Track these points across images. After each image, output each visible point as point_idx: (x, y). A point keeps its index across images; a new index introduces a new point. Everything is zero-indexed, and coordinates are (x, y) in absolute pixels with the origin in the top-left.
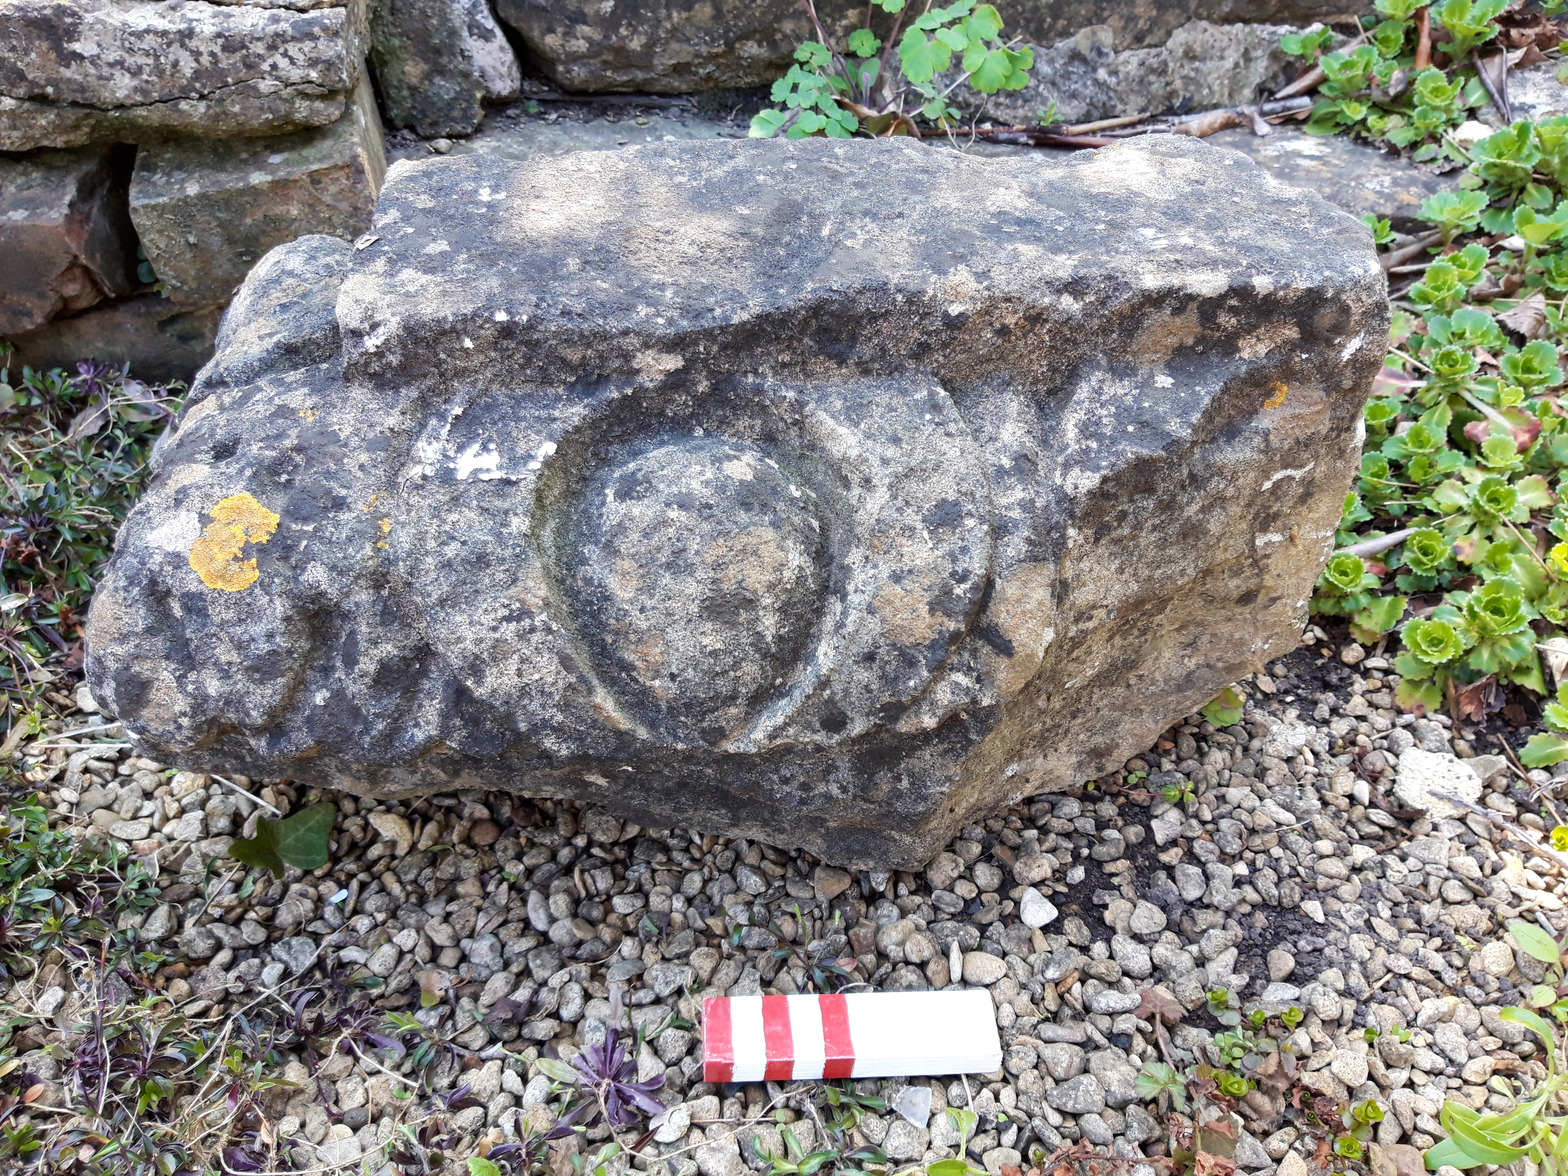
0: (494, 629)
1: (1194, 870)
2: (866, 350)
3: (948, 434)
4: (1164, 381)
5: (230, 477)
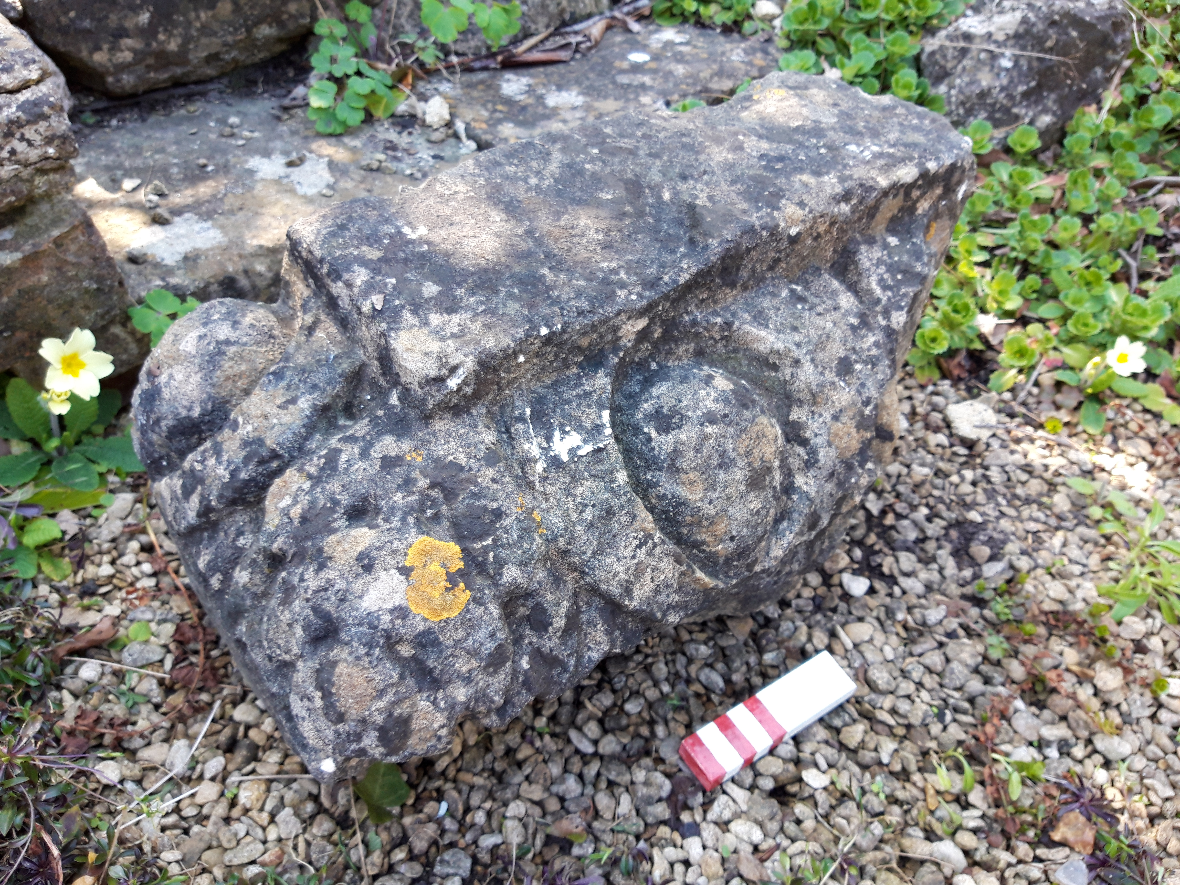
0: (634, 557)
1: (905, 522)
2: (745, 274)
3: (819, 314)
4: (893, 241)
5: (399, 530)
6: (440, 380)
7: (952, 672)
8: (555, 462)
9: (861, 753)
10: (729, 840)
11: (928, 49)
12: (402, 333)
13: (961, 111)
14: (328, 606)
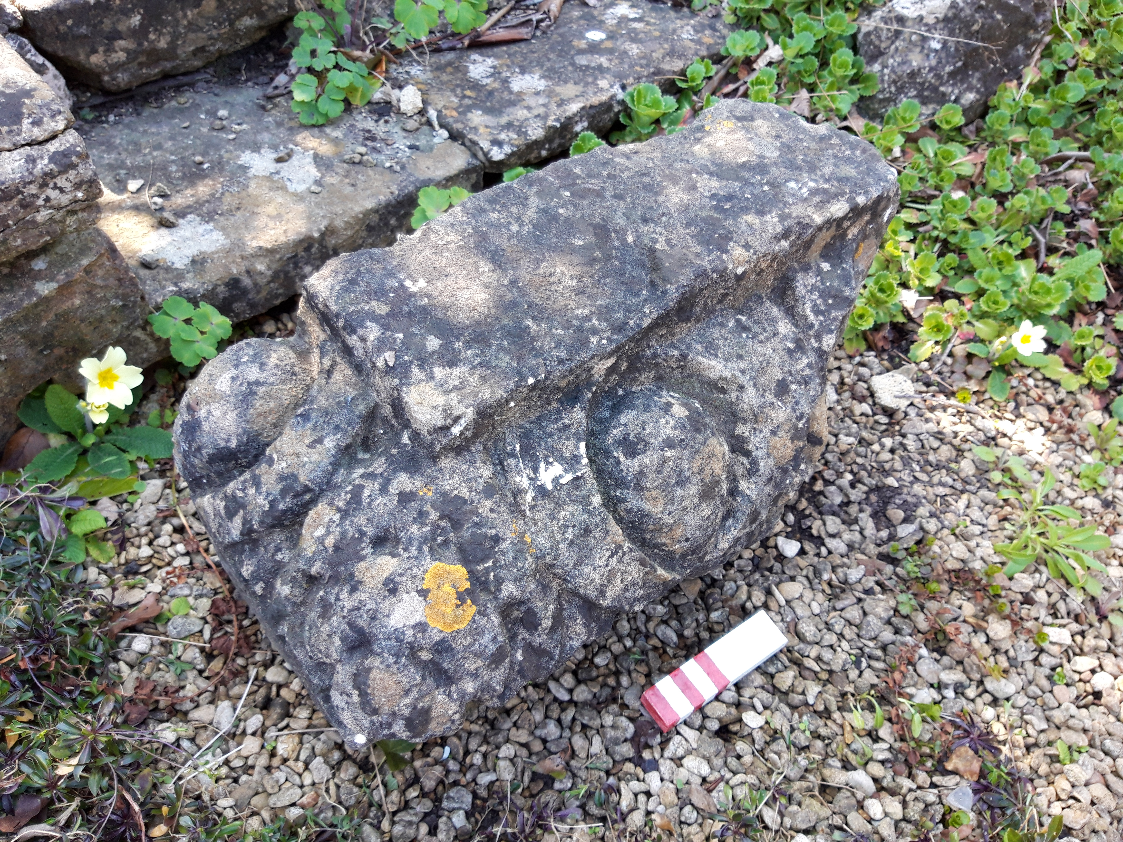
0: (607, 565)
1: (832, 488)
2: (698, 309)
3: (761, 342)
4: (826, 266)
5: (417, 558)
6: (445, 429)
7: (868, 625)
8: (541, 491)
9: (791, 695)
10: (682, 774)
11: (864, 30)
12: (412, 388)
13: (893, 89)
14: (362, 623)
